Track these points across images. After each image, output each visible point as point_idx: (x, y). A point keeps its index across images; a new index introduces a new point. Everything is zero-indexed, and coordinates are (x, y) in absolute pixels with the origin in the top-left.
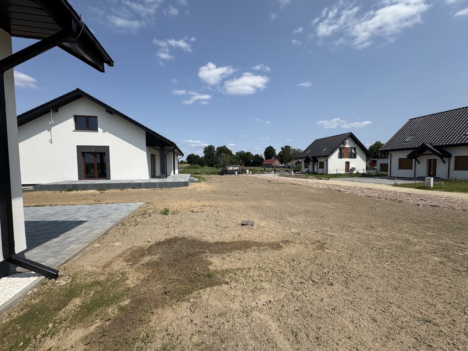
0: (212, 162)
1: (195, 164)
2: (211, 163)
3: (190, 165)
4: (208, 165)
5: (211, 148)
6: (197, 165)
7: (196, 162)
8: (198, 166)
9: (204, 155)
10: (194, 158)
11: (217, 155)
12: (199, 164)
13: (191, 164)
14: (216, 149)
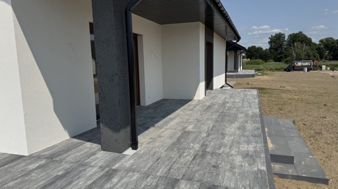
0: (281, 56)
1: (256, 58)
2: (278, 57)
3: (249, 59)
4: (274, 59)
5: (280, 37)
6: (258, 59)
7: (258, 56)
8: (260, 61)
9: (270, 46)
10: (255, 51)
11: (288, 45)
12: (262, 59)
13: (251, 59)
14: (286, 38)
